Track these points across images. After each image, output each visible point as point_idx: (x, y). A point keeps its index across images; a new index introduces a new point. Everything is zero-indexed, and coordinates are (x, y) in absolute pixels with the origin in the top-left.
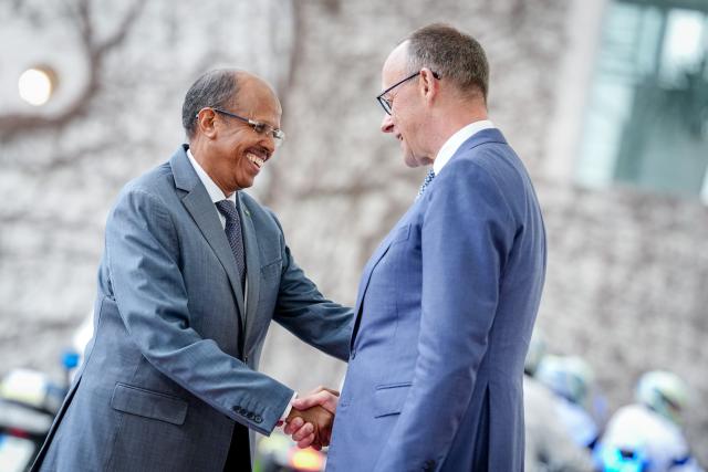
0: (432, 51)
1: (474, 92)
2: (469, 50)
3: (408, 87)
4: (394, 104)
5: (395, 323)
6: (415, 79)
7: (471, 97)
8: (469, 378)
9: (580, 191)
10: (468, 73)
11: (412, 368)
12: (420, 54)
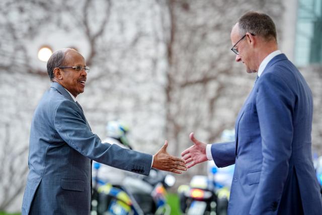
0: (249, 25)
1: (270, 38)
2: (264, 20)
3: (243, 42)
4: (239, 50)
5: (251, 144)
6: (245, 38)
7: (269, 40)
8: (286, 165)
10: (266, 30)
11: (261, 163)
12: (244, 28)
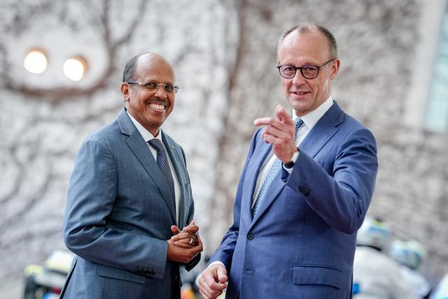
9: (427, 133)
